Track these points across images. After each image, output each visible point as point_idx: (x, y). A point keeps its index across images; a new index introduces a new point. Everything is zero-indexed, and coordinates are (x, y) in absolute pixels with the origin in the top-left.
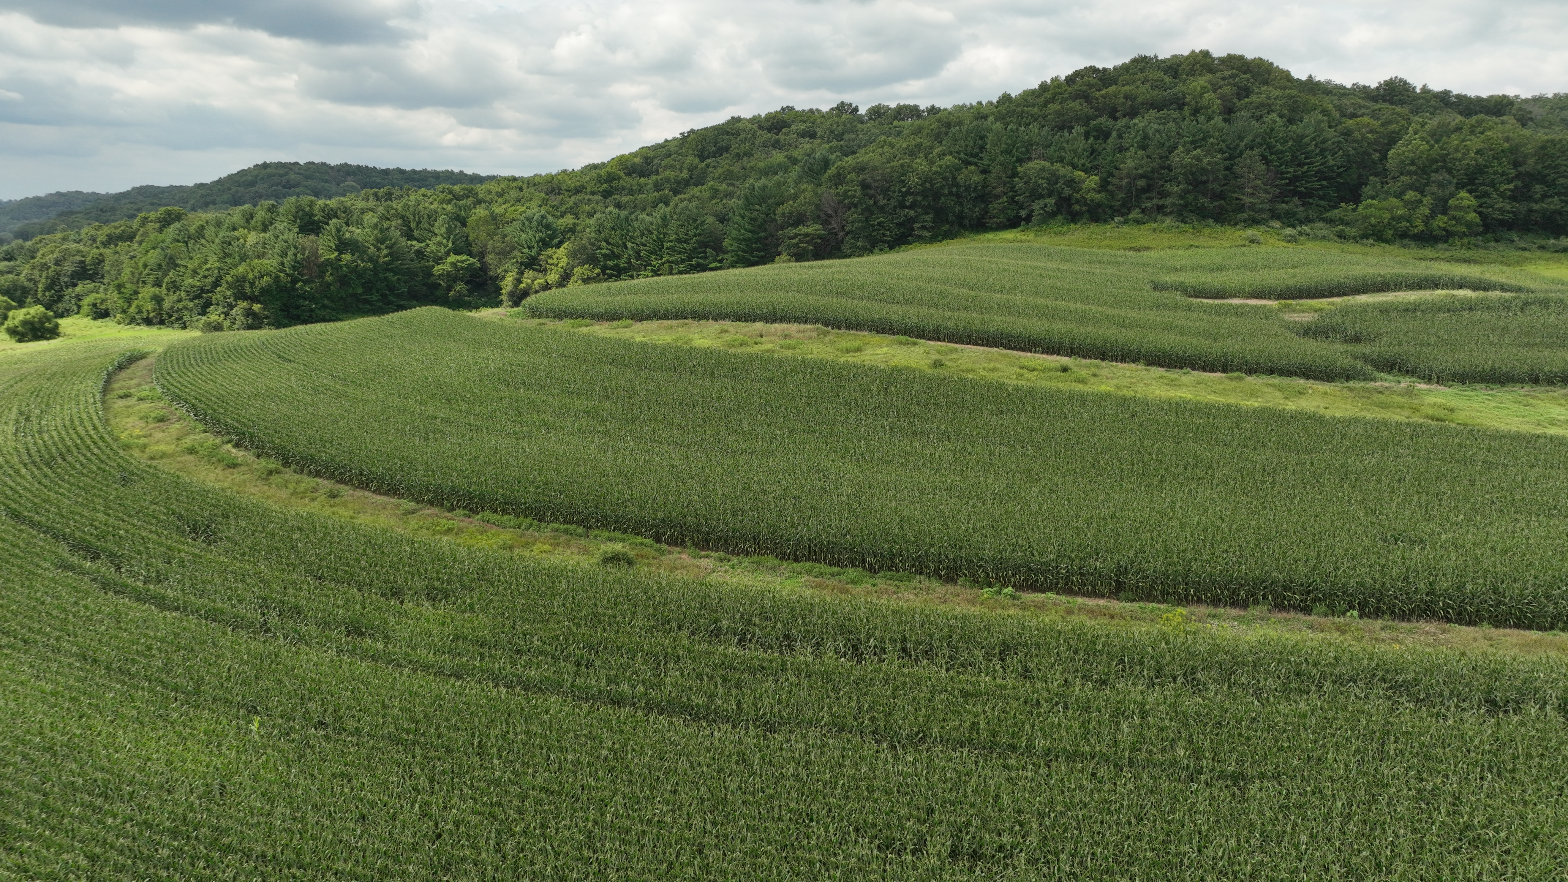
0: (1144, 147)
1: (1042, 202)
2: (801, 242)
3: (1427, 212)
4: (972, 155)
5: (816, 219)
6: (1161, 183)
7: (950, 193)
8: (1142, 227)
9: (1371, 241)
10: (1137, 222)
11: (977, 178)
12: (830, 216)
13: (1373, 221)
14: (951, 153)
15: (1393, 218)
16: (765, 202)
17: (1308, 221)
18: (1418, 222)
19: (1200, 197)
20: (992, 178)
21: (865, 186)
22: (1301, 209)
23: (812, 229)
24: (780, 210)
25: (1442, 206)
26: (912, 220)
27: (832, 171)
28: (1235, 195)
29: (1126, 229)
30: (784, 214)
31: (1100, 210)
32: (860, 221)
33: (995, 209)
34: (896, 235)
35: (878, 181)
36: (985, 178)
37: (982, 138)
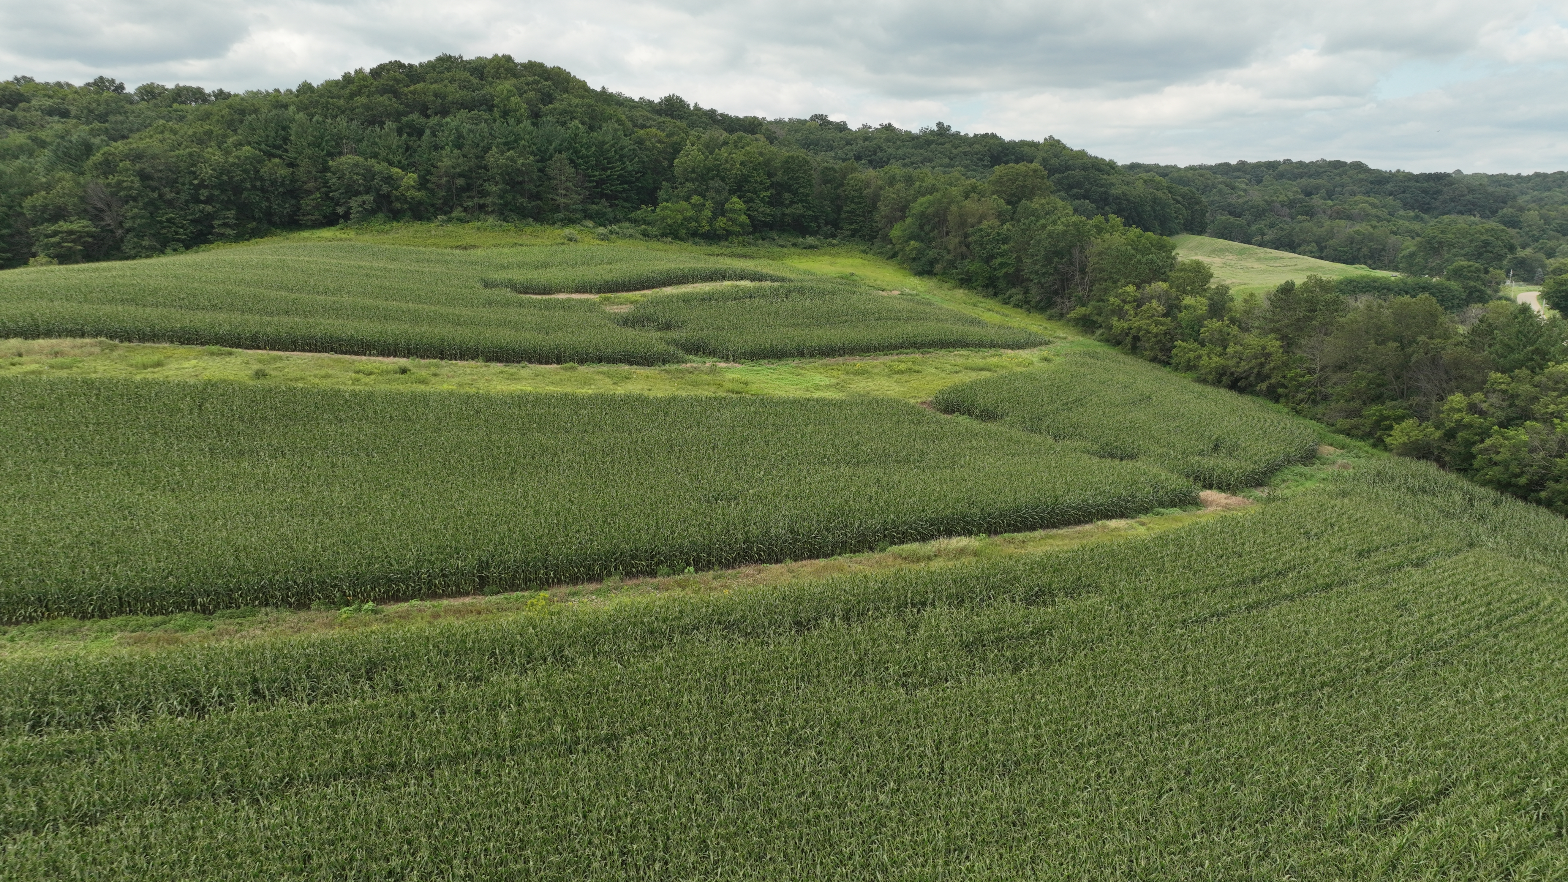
0: (460, 147)
1: (360, 199)
2: (64, 240)
3: (710, 214)
4: (274, 147)
5: (82, 214)
6: (480, 182)
7: (254, 187)
8: (466, 225)
9: (669, 239)
10: (461, 220)
11: (283, 172)
12: (101, 210)
13: (669, 221)
14: (249, 144)
15: (684, 219)
17: (616, 221)
18: (704, 223)
19: (518, 197)
20: (301, 172)
21: (144, 176)
22: (609, 210)
23: (78, 225)
24: (28, 202)
25: (720, 210)
26: (210, 217)
27: (98, 157)
28: (550, 196)
29: (450, 227)
30: (34, 207)
31: (422, 208)
32: (142, 217)
33: (307, 205)
34: (192, 233)
35: (161, 171)
36: (293, 172)
37: (284, 128)
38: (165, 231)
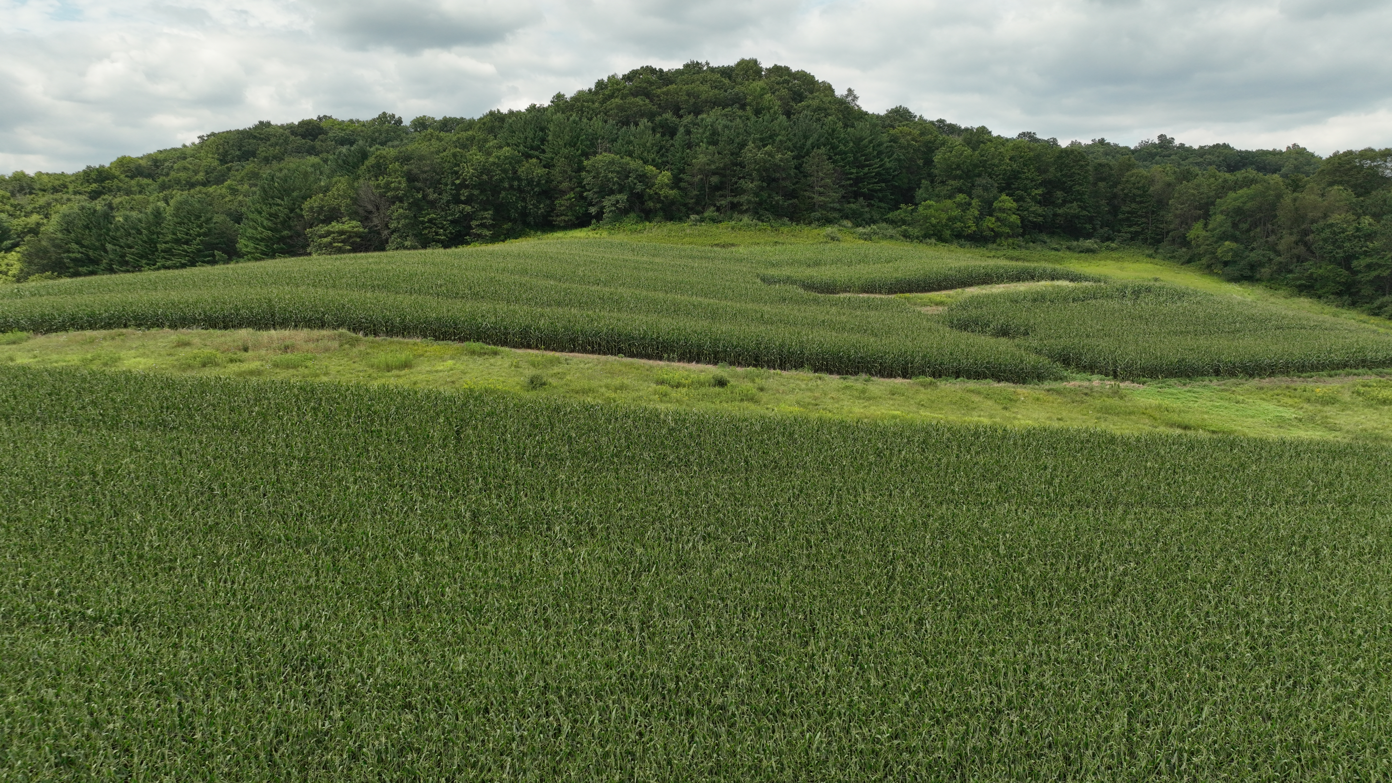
0: (715, 143)
1: (613, 198)
2: (334, 240)
3: (977, 213)
4: (532, 148)
5: (353, 215)
6: (734, 180)
7: (511, 187)
8: (720, 225)
9: (933, 241)
10: (714, 220)
11: (540, 171)
12: (371, 212)
13: (934, 221)
14: (508, 145)
15: (949, 219)
16: (289, 195)
17: (873, 221)
18: (970, 223)
19: (774, 195)
20: (556, 172)
21: (411, 178)
22: (867, 209)
23: (349, 225)
24: (306, 205)
25: (988, 209)
26: (469, 217)
27: (371, 161)
28: (807, 194)
29: (704, 227)
30: (311, 208)
31: (674, 208)
32: (406, 217)
33: (561, 205)
34: (451, 233)
35: (425, 172)
36: (549, 172)
37: (542, 129)
38: (427, 232)
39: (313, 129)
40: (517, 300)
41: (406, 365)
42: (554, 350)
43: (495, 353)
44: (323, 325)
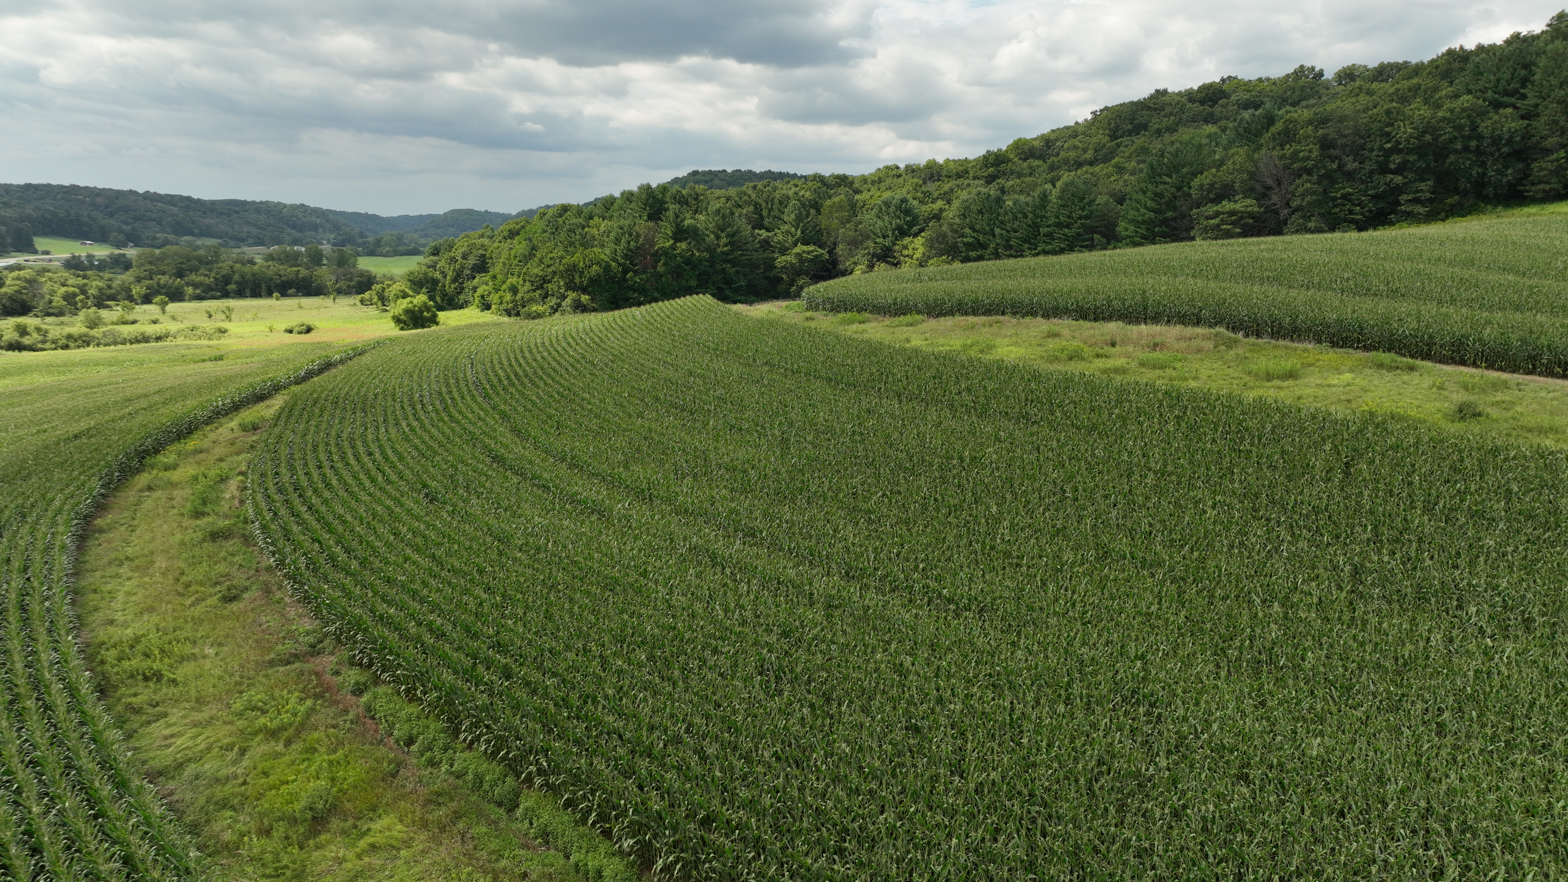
2: (1223, 222)
4: (1506, 93)
5: (1248, 192)
7: (1466, 149)
11: (1514, 125)
12: (1269, 188)
14: (1469, 92)
16: (1178, 172)
21: (1326, 145)
23: (1242, 204)
24: (1196, 182)
26: (1398, 190)
27: (1279, 126)
30: (1201, 186)
32: (1314, 193)
33: (1542, 169)
34: (1370, 211)
35: (1345, 136)
36: (1529, 125)
37: (1526, 66)
38: (1338, 210)
39: (1214, 93)
40: (1453, 301)
41: (1291, 375)
42: (1501, 369)
43: (1412, 369)
44: (1198, 323)
